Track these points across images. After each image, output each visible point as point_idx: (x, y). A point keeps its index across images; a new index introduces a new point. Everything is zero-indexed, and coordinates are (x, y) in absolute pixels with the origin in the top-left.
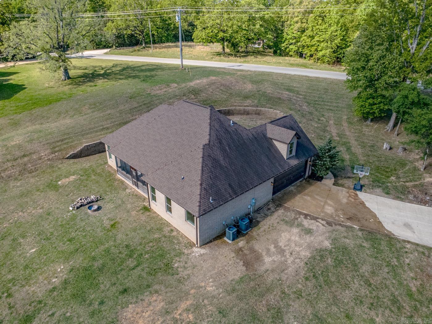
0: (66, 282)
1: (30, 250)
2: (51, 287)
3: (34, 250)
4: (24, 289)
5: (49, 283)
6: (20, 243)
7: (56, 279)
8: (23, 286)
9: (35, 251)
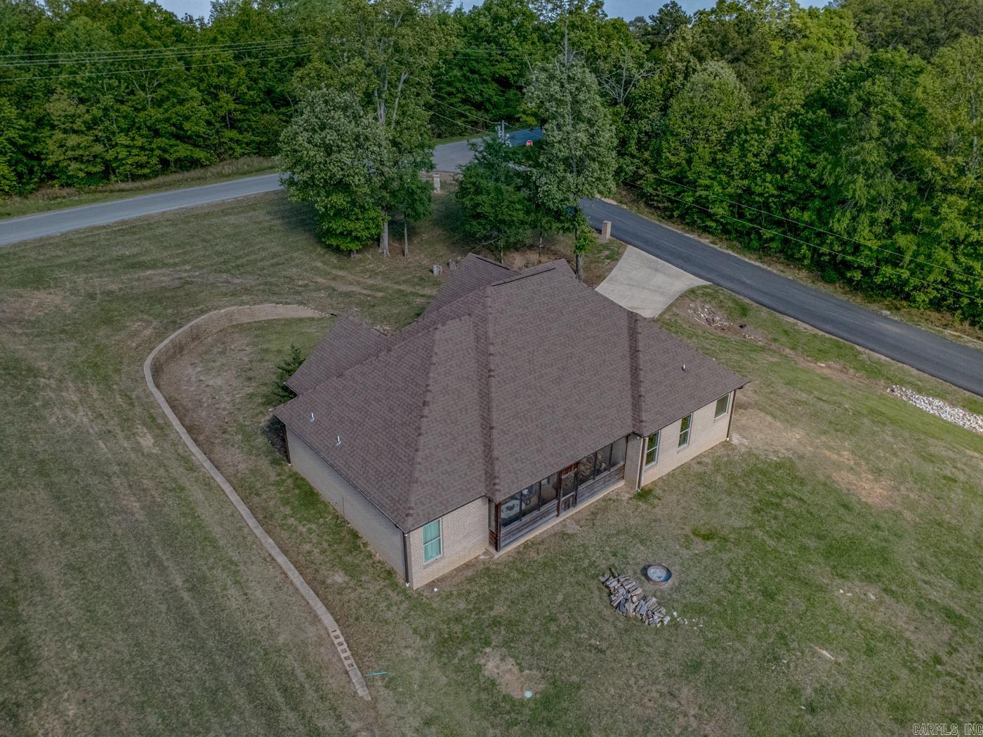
0: (867, 578)
1: (827, 661)
2: (887, 598)
3: (824, 652)
4: (913, 638)
5: (881, 603)
6: (815, 690)
7: (870, 594)
8: (908, 642)
9: (826, 650)
